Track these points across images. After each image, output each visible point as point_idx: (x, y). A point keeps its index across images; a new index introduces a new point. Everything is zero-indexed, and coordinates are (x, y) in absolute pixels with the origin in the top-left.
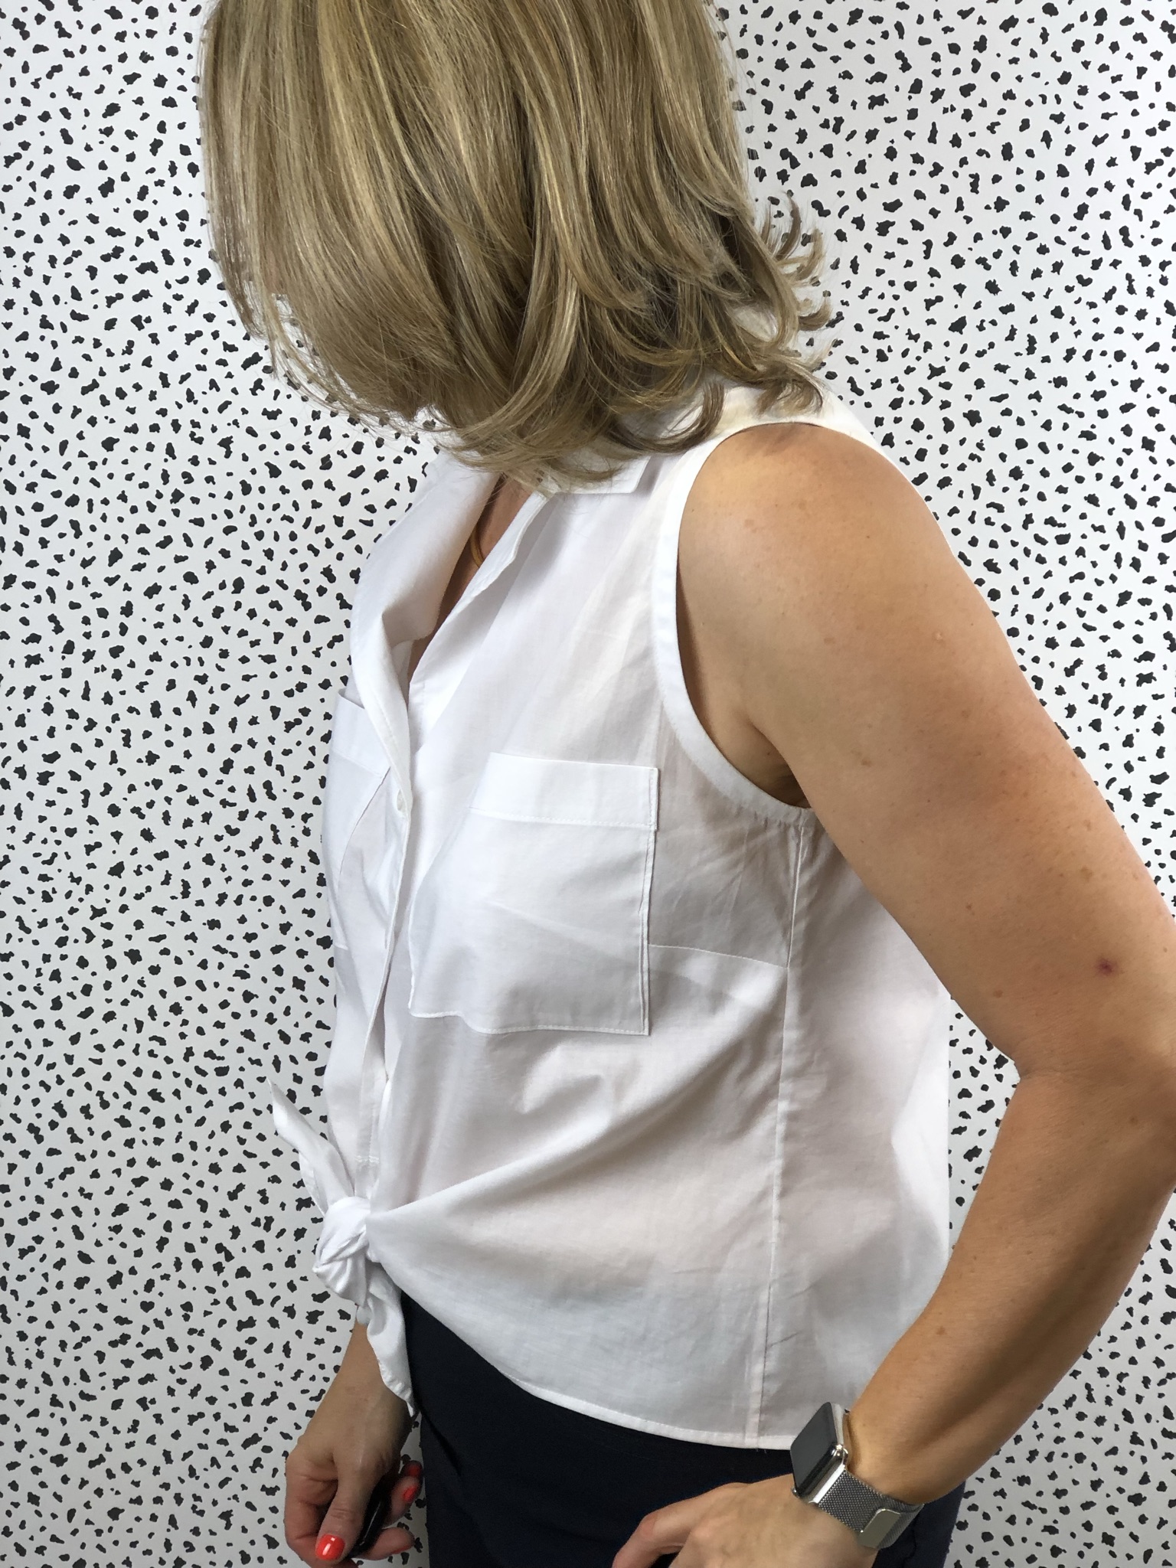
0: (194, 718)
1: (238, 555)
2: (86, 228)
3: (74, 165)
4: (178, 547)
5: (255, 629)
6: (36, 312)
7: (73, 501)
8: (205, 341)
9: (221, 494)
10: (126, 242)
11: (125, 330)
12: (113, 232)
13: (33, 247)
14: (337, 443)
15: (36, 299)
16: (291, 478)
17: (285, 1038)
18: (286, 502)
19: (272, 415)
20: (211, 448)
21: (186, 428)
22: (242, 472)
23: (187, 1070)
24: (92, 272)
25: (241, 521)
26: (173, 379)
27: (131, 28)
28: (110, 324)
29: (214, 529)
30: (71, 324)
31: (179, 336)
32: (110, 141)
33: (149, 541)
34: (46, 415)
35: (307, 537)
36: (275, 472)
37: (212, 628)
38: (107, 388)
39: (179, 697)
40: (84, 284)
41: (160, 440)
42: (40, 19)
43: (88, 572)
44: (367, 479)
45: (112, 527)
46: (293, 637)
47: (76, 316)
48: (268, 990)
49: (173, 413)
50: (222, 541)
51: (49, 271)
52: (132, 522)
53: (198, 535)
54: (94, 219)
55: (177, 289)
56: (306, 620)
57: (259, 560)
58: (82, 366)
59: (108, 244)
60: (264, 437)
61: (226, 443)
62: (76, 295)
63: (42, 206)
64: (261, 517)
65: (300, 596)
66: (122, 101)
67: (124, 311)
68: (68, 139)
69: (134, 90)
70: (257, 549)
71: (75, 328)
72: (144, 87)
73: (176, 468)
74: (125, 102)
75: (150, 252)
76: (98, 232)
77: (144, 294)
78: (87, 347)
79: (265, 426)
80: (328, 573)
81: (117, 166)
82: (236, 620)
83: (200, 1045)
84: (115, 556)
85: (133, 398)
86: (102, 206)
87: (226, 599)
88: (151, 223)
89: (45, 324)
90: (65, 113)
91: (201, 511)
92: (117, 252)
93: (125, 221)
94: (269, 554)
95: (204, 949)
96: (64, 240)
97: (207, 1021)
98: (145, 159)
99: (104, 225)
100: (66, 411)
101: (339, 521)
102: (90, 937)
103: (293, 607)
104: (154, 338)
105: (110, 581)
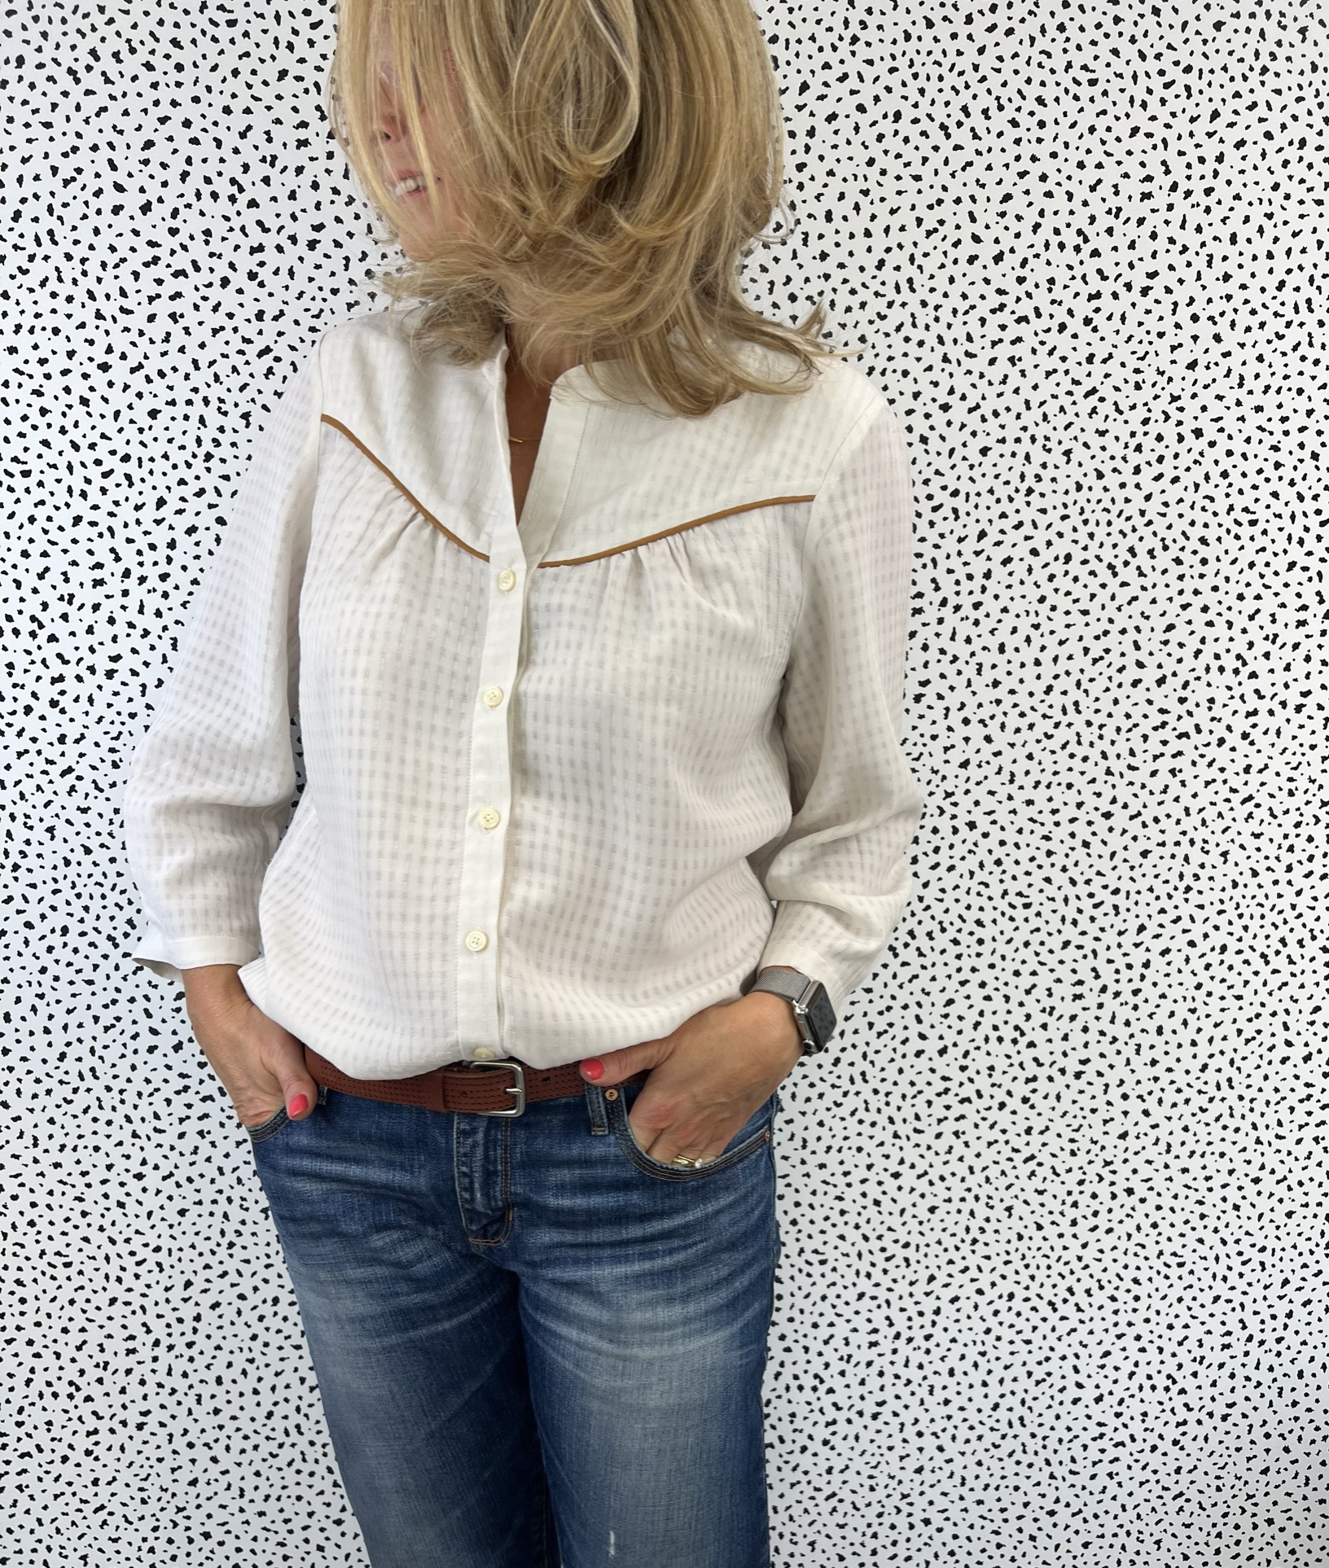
0: (1029, 654)
1: (1069, 536)
2: (981, 288)
3: (976, 239)
4: (1028, 529)
5: (1077, 591)
6: (940, 350)
7: (955, 493)
8: (1059, 377)
9: (1061, 488)
10: (1008, 300)
11: (1004, 366)
12: (1000, 292)
13: (940, 300)
14: (1147, 455)
15: (941, 341)
16: (1112, 480)
17: (1073, 882)
18: (1106, 497)
19: (1102, 433)
20: (1057, 457)
21: (1040, 441)
22: (1077, 475)
23: (1003, 905)
24: (983, 321)
25: (1073, 511)
26: (1034, 404)
27: (1025, 136)
28: (992, 362)
29: (1053, 516)
30: (964, 359)
31: (1041, 371)
32: (1004, 222)
33: (1007, 524)
34: (941, 428)
35: (1119, 524)
36: (1100, 476)
37: (1047, 589)
38: (986, 409)
39: (1018, 640)
40: (975, 328)
41: (1021, 450)
42: (959, 124)
43: (962, 546)
44: (1165, 483)
45: (983, 514)
46: (1103, 596)
47: (969, 355)
48: (1065, 849)
49: (1032, 430)
50: (1059, 526)
51: (951, 319)
52: (997, 510)
53: (1042, 520)
54: (987, 281)
55: (1042, 336)
56: (1113, 584)
57: (1084, 540)
58: (969, 392)
59: (995, 301)
60: (1095, 449)
61: (1067, 453)
62: (969, 338)
63: (950, 269)
64: (1088, 508)
65: (1111, 567)
66: (1015, 191)
67: (1004, 351)
68: (973, 219)
69: (1024, 184)
70: (1083, 531)
71: (967, 363)
72: (1031, 181)
73: (1031, 470)
74: (1017, 192)
75: (1025, 308)
76: (989, 291)
77: (1019, 340)
78: (975, 378)
79: (1096, 442)
80: (1132, 551)
81: (1007, 241)
82: (1064, 584)
83: (1013, 887)
84: (982, 535)
85: (1004, 418)
86: (994, 272)
87: (1057, 568)
88: (1028, 286)
89: (946, 359)
90: (973, 199)
91: (1044, 503)
92: (1002, 307)
93: (1010, 285)
94: (1091, 536)
95: (1021, 820)
96: (964, 296)
97: (1019, 871)
98: (1028, 236)
99: (994, 286)
100: (956, 425)
101: (1143, 513)
102: (942, 812)
103: (1105, 575)
104: (1023, 373)
105: (977, 553)
